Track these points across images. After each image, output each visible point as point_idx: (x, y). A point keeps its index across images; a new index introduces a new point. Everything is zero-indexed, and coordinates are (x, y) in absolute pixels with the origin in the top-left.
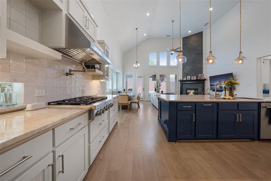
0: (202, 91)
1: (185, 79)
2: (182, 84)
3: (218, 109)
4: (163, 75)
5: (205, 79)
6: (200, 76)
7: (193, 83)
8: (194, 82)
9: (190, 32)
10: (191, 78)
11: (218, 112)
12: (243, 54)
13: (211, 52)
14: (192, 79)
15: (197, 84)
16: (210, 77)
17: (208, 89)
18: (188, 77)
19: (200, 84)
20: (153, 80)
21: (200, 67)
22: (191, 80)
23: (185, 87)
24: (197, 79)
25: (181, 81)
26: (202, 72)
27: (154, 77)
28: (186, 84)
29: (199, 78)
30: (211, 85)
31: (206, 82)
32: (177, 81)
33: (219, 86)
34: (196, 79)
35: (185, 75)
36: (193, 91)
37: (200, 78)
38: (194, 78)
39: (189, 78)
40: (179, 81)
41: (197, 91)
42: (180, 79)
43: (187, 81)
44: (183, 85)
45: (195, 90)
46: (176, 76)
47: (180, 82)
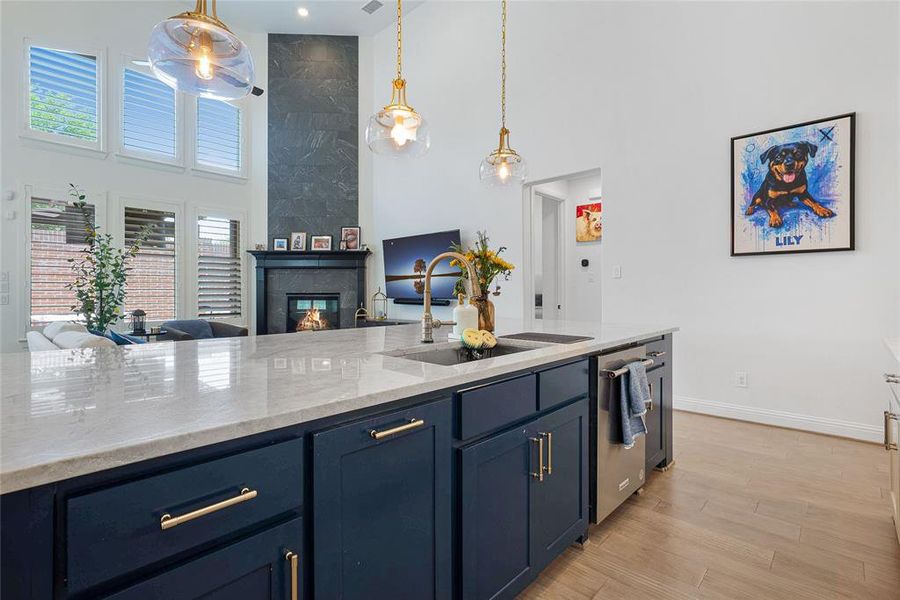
0: (356, 305)
1: (280, 245)
2: (267, 270)
3: (457, 433)
4: (156, 216)
5: (367, 253)
6: (347, 235)
7: (320, 268)
8: (322, 263)
9: (303, 12)
10: (308, 243)
11: (458, 455)
12: (513, 141)
13: (400, 84)
14: (313, 249)
15: (335, 271)
16: (387, 243)
17: (380, 296)
18: (295, 236)
19: (347, 272)
20: (69, 241)
21: (348, 194)
22: (308, 254)
23: (282, 285)
24: (336, 249)
25: (259, 255)
26: (354, 222)
27: (78, 221)
28: (287, 272)
29: (343, 246)
30: (389, 279)
31: (369, 262)
32: (242, 252)
33: (416, 283)
34: (329, 249)
35: (280, 223)
36: (321, 305)
37: (348, 247)
38: (323, 243)
39: (299, 240)
40: (253, 253)
41: (335, 302)
42: (258, 247)
43: (289, 254)
44: (274, 276)
45: (331, 297)
46: (235, 225)
47: (254, 261)
